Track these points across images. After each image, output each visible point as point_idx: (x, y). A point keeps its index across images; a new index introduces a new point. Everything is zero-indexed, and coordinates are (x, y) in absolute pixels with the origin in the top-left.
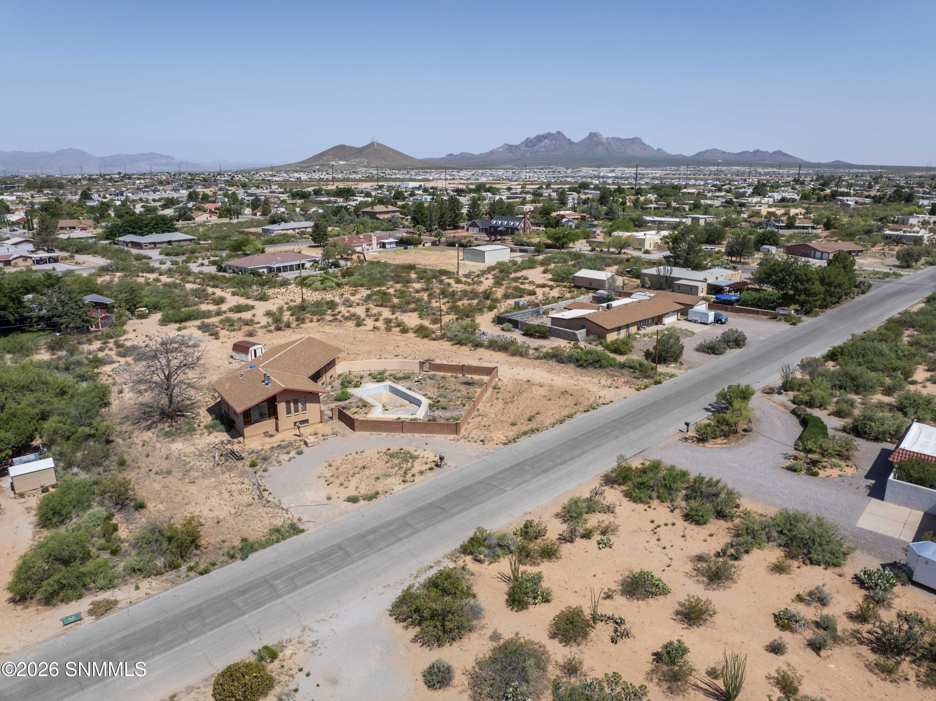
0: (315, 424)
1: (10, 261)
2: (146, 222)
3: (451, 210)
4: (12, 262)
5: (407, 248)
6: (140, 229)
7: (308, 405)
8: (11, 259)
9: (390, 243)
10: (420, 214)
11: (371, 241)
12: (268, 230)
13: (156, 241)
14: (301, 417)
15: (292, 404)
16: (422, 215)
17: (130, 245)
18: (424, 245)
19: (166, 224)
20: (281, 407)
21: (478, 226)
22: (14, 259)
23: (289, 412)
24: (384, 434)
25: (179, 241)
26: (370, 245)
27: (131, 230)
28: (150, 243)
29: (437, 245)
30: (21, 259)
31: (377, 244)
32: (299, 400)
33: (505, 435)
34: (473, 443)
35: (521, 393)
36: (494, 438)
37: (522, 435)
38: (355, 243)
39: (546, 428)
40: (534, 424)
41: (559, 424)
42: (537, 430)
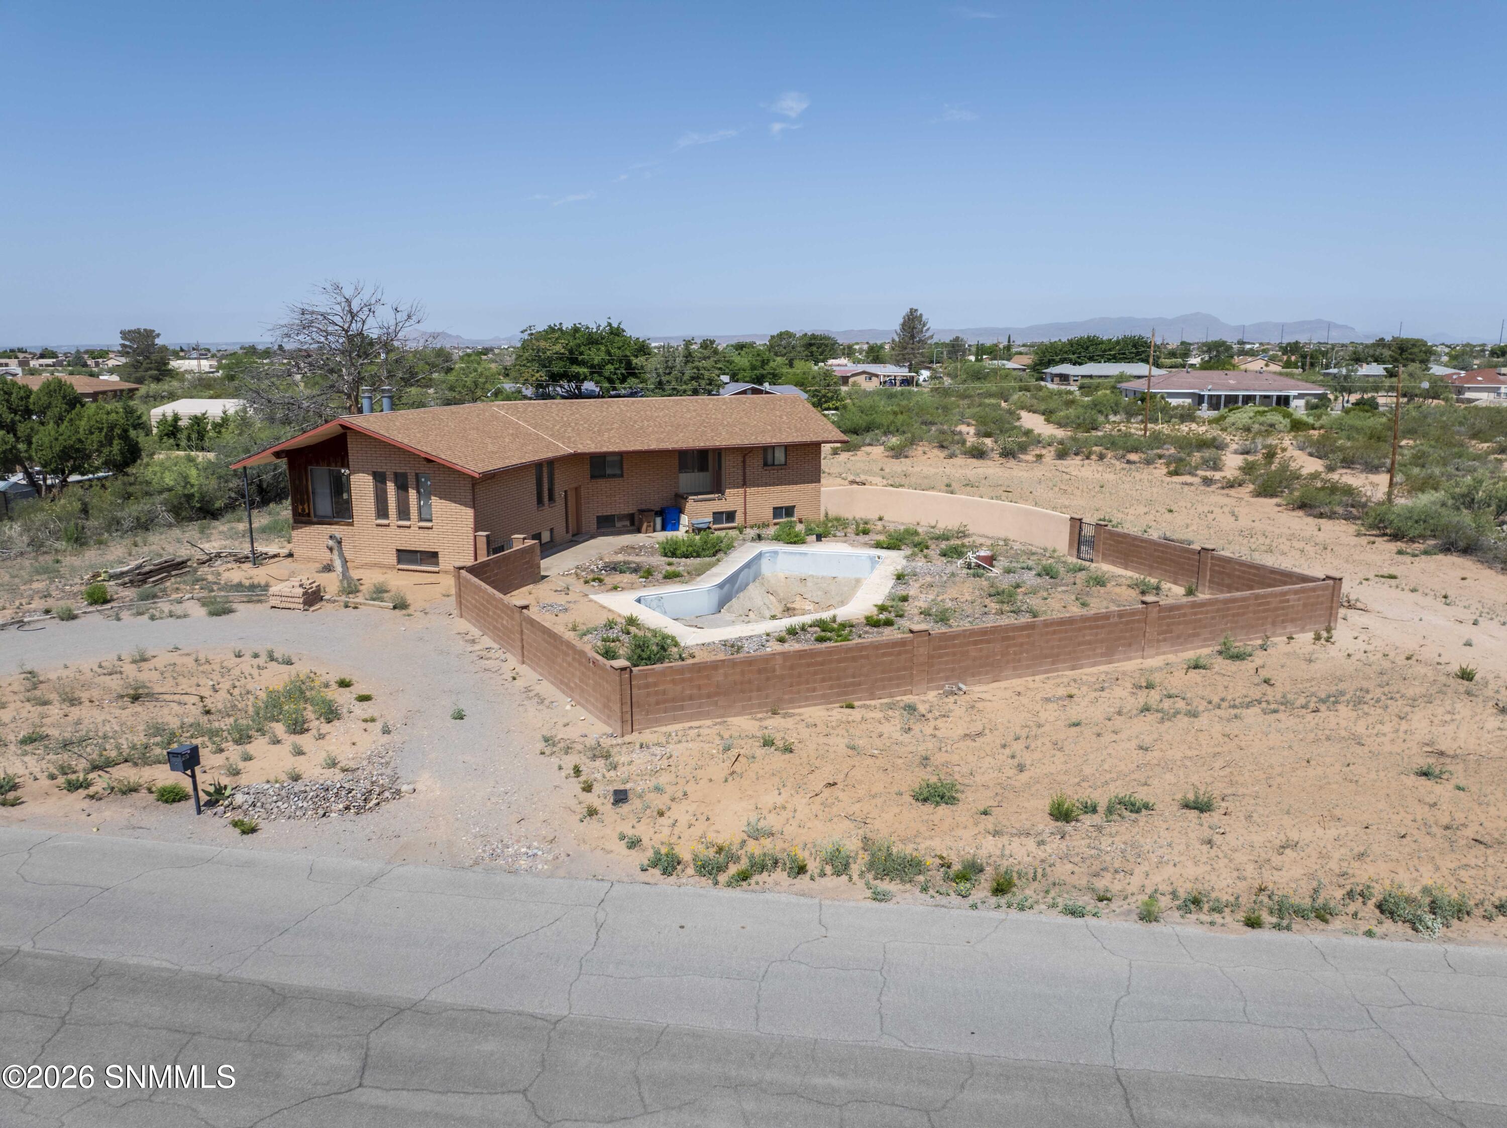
1: (848, 377)
4: (851, 380)
7: (436, 503)
8: (849, 375)
13: (1093, 373)
14: (414, 536)
15: (391, 487)
17: (1056, 379)
20: (362, 487)
22: (854, 375)
23: (382, 511)
27: (1073, 359)
28: (1082, 376)
30: (864, 376)
32: (411, 480)
33: (772, 821)
34: (575, 786)
35: (1332, 700)
36: (681, 813)
37: (855, 869)
38: (1480, 382)
39: (1086, 901)
40: (1054, 846)
41: (1232, 921)
42: (1001, 888)
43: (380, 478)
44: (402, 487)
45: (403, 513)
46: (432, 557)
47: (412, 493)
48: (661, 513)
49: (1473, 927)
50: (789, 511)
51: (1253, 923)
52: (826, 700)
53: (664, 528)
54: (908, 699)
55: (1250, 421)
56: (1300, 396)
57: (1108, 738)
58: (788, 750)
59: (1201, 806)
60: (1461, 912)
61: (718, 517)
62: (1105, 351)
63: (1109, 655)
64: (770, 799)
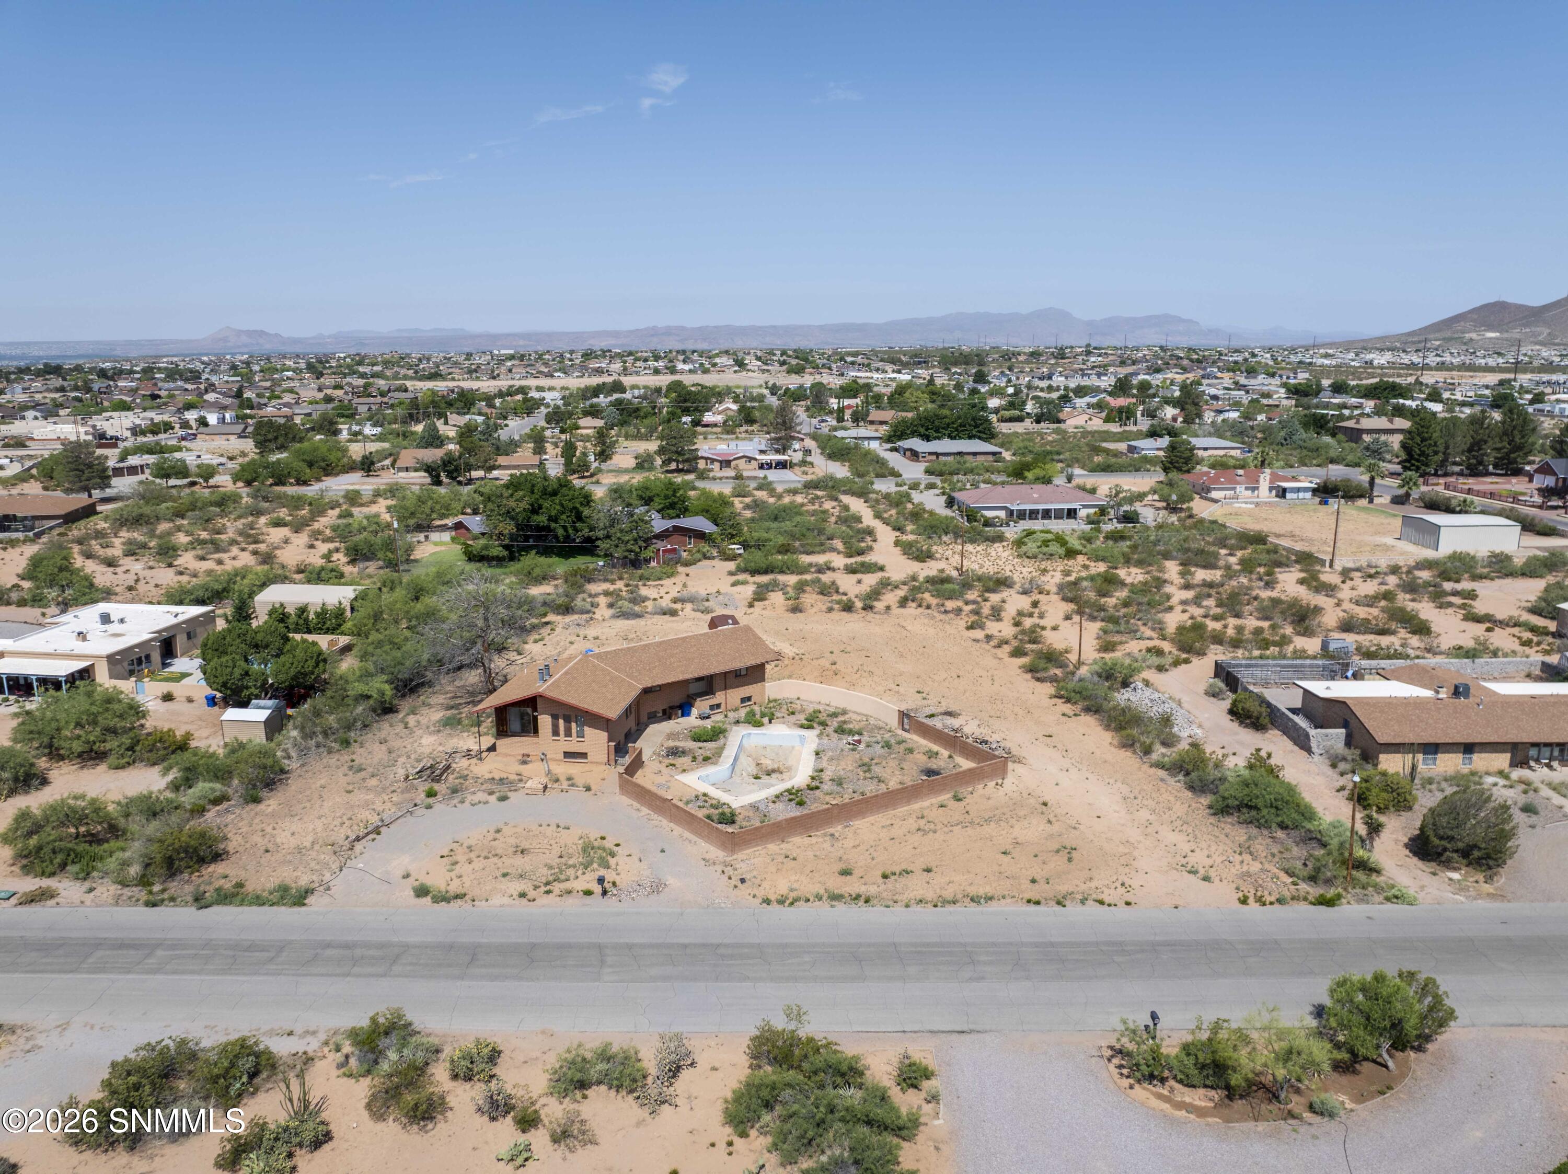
0: (597, 763)
1: (730, 462)
2: (947, 420)
3: (1505, 433)
5: (1326, 503)
6: (937, 431)
7: (587, 729)
9: (1298, 490)
10: (1418, 440)
11: (1258, 481)
12: (1135, 448)
13: (940, 450)
14: (574, 745)
15: (561, 722)
16: (1423, 440)
17: (908, 453)
18: (1371, 501)
19: (976, 426)
20: (545, 721)
21: (1555, 474)
22: (735, 459)
23: (556, 733)
24: (645, 811)
25: (975, 454)
26: (1254, 489)
27: (922, 430)
28: (930, 454)
29: (1403, 504)
30: (744, 460)
31: (1271, 489)
32: (573, 718)
33: (795, 886)
34: (725, 878)
35: (988, 821)
36: (765, 885)
37: (824, 898)
38: (1222, 483)
39: (891, 903)
40: (883, 887)
41: (930, 906)
42: (867, 901)
43: (555, 717)
44: (568, 720)
45: (568, 733)
46: (584, 755)
47: (574, 725)
48: (681, 707)
49: (994, 903)
50: (749, 699)
51: (935, 906)
52: (801, 834)
53: (683, 715)
54: (831, 830)
55: (1037, 550)
56: (1085, 507)
57: (903, 844)
58: (794, 859)
59: (928, 870)
60: (991, 898)
61: (712, 707)
62: (948, 425)
63: (908, 802)
64: (793, 878)
